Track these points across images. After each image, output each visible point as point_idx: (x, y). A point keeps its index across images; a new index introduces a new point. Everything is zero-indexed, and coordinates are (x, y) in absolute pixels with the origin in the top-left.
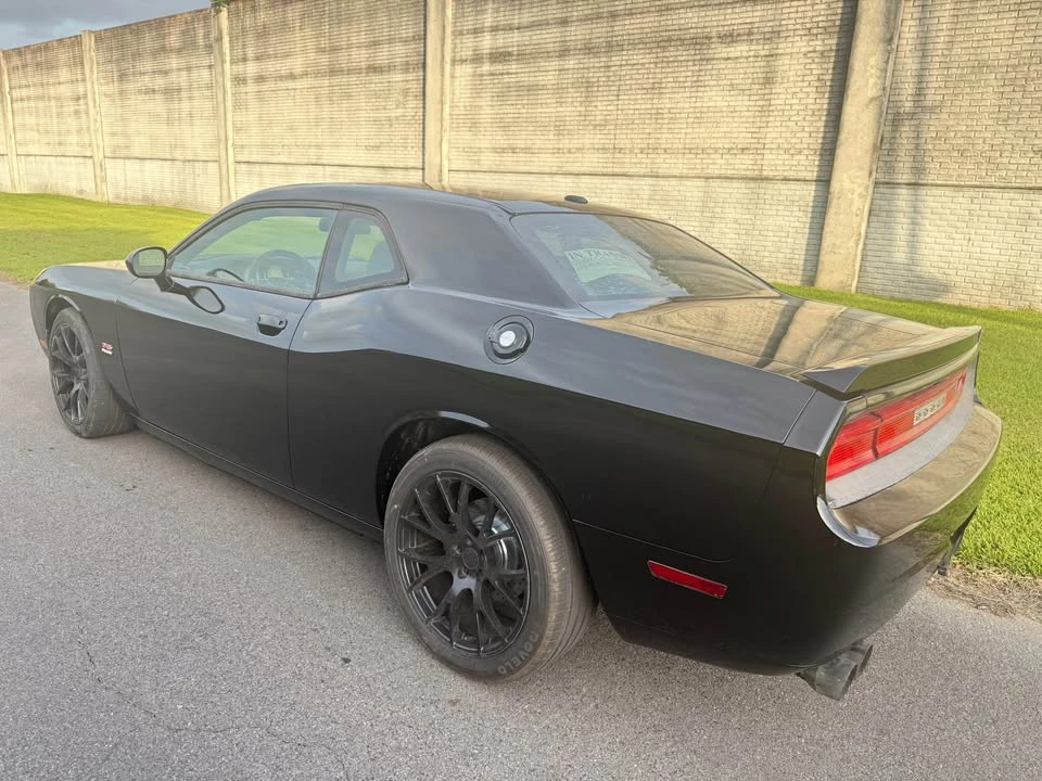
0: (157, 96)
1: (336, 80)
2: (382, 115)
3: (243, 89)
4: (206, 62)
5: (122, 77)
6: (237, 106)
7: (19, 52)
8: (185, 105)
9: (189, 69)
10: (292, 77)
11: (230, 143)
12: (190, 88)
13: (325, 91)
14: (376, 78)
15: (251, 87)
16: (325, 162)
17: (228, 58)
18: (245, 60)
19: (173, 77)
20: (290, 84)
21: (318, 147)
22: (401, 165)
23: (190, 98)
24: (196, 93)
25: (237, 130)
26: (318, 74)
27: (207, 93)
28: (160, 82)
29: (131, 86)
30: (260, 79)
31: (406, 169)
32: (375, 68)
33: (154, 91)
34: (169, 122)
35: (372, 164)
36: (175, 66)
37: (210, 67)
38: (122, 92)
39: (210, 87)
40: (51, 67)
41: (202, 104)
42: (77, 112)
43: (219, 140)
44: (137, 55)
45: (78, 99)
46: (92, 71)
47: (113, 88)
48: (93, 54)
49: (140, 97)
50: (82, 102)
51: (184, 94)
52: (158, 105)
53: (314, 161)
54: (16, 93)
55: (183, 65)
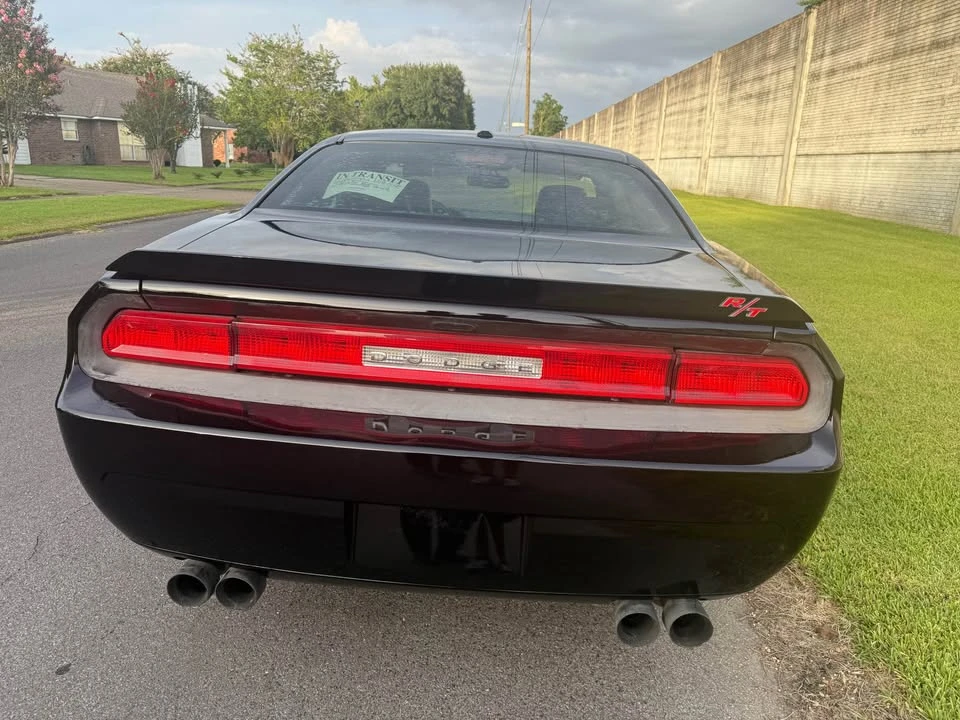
0: (754, 100)
1: (898, 64)
2: (938, 93)
3: (816, 85)
4: (792, 64)
5: (733, 87)
6: (808, 102)
7: (676, 77)
8: (770, 106)
9: (779, 73)
10: (859, 66)
11: (795, 138)
12: (776, 90)
13: (885, 76)
14: (937, 54)
15: (823, 82)
16: (871, 150)
17: (809, 58)
18: (822, 56)
19: (766, 82)
20: (856, 74)
21: (869, 134)
22: (943, 148)
23: (775, 99)
24: (780, 94)
25: (803, 125)
26: (882, 60)
27: (787, 92)
28: (757, 87)
29: (737, 94)
30: (832, 72)
31: (950, 152)
32: (938, 43)
33: (751, 96)
34: (756, 123)
35: (916, 149)
36: (769, 71)
37: (795, 67)
38: (730, 101)
39: (791, 87)
40: (691, 85)
41: (783, 104)
42: (700, 121)
43: (787, 134)
44: (745, 67)
45: (702, 110)
46: (714, 86)
47: (724, 99)
48: (718, 70)
49: (741, 103)
50: (704, 112)
51: (771, 96)
52: (750, 109)
53: (861, 150)
54: (669, 110)
55: (776, 70)
